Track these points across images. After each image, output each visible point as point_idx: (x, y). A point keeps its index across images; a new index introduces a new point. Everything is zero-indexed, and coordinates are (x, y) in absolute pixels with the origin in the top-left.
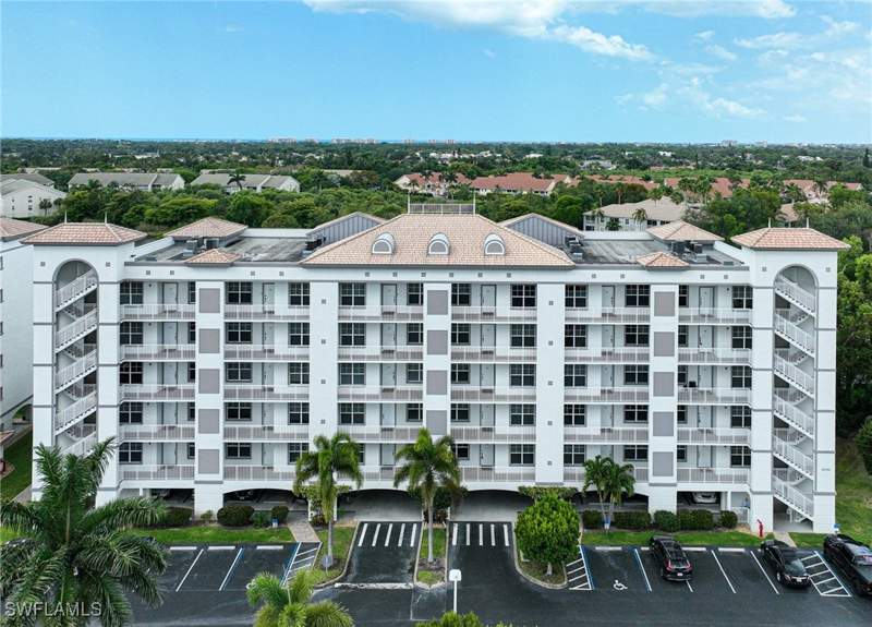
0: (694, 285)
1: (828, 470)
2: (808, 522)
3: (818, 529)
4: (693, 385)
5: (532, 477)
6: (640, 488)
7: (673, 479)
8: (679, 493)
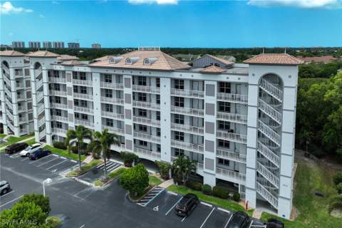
0: (234, 83)
1: (287, 186)
2: (276, 211)
3: (280, 215)
4: (232, 131)
5: (160, 156)
6: (200, 172)
7: (214, 172)
8: (217, 179)
